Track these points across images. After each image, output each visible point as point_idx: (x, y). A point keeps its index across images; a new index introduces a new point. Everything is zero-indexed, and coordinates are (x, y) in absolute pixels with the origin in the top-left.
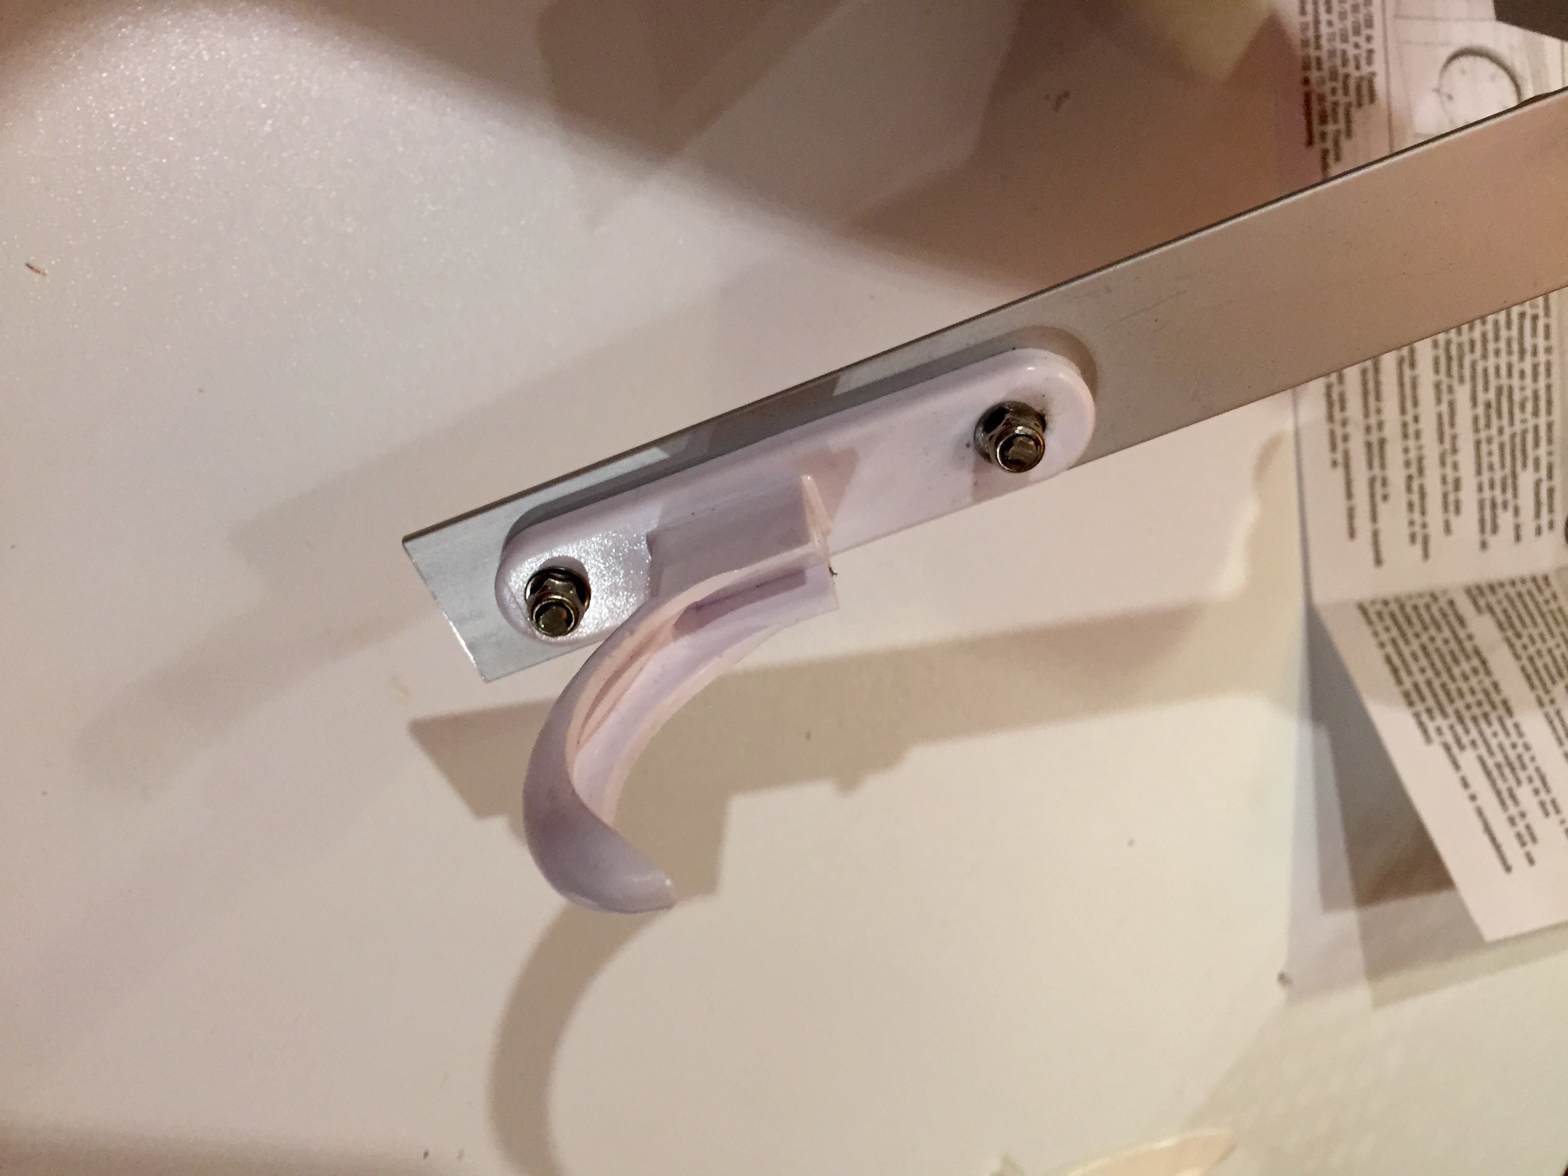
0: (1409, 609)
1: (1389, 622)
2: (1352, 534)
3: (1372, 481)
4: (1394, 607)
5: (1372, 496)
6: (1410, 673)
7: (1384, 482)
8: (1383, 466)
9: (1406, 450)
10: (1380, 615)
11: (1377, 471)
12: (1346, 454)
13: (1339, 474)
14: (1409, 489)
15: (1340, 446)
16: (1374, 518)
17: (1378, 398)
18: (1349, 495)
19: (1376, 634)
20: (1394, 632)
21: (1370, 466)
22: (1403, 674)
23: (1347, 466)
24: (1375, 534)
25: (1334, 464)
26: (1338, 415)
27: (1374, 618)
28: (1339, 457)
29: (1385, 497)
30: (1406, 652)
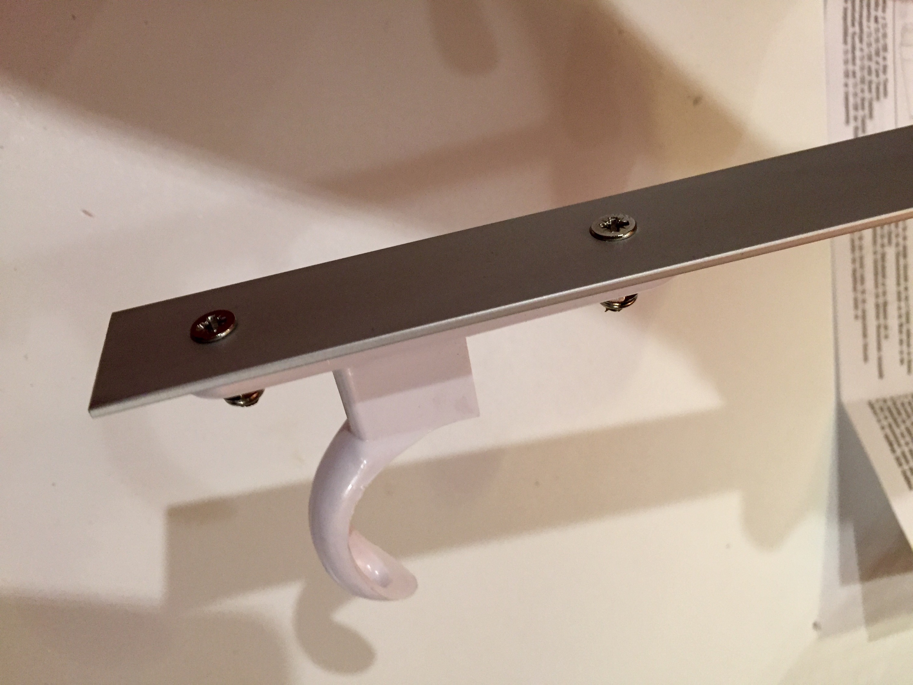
0: (899, 406)
1: (887, 414)
2: (866, 358)
3: (879, 327)
4: (890, 403)
5: (879, 336)
6: (899, 445)
7: (886, 328)
8: (885, 317)
9: (899, 308)
10: (882, 409)
11: (882, 321)
12: (864, 312)
13: (859, 324)
14: (901, 332)
15: (860, 306)
16: (879, 348)
17: (884, 276)
18: (865, 335)
19: (879, 421)
20: (890, 420)
21: (878, 317)
22: (896, 446)
23: (864, 318)
24: (880, 360)
25: (856, 317)
26: (859, 287)
27: (878, 411)
28: (860, 313)
29: (886, 337)
30: (898, 432)
